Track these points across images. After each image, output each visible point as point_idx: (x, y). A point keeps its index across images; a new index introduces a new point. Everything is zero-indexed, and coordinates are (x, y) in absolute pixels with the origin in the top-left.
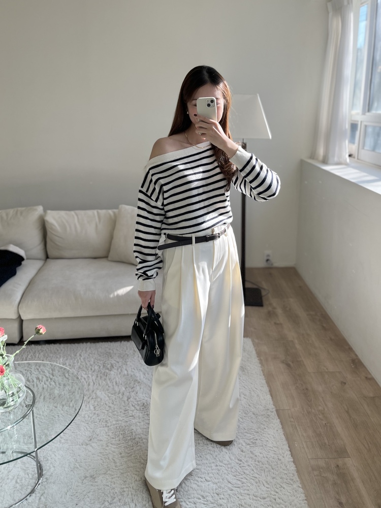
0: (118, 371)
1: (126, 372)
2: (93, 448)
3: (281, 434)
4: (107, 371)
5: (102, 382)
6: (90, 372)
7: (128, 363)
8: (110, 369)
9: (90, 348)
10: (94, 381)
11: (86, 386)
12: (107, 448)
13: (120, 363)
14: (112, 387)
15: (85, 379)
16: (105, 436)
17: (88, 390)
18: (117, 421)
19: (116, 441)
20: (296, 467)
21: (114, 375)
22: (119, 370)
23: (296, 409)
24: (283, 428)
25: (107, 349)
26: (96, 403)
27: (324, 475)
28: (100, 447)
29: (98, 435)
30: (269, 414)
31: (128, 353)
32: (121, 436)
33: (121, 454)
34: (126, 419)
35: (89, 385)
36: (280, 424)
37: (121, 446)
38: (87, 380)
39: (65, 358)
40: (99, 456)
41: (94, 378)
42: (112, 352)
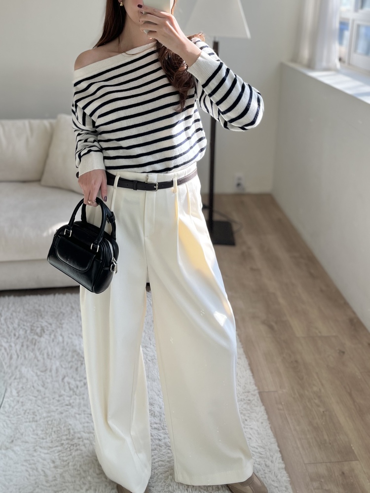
0: (50, 337)
1: (60, 339)
2: (15, 453)
3: (267, 428)
4: (36, 337)
5: (29, 354)
6: (13, 339)
7: (64, 326)
8: (39, 334)
9: (14, 304)
10: (18, 352)
11: (7, 360)
12: (35, 454)
13: (54, 326)
14: (42, 361)
15: (5, 349)
16: (31, 436)
17: (10, 366)
18: (49, 412)
19: (46, 442)
20: (290, 477)
21: (46, 343)
22: (52, 336)
23: (284, 391)
24: (269, 419)
25: (37, 306)
26: (20, 386)
27: (326, 487)
28: (25, 452)
29: (22, 434)
30: (251, 399)
31: (64, 311)
32: (54, 436)
33: (54, 462)
34: (60, 410)
35: (11, 358)
36: (265, 414)
37: (54, 451)
38: (8, 350)
40: (23, 465)
41: (18, 347)
42: (42, 309)
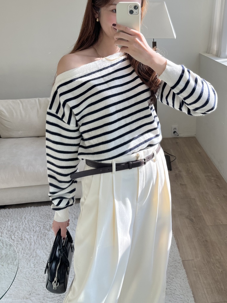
3: (186, 282)
4: (46, 231)
5: (42, 242)
6: (32, 233)
8: (48, 229)
9: (34, 211)
10: (35, 241)
11: (28, 246)
15: (27, 239)
23: (198, 259)
26: (36, 261)
28: (38, 300)
29: (36, 290)
30: (177, 265)
35: (31, 245)
36: (185, 274)
38: (29, 240)
39: (12, 222)
41: (35, 238)
